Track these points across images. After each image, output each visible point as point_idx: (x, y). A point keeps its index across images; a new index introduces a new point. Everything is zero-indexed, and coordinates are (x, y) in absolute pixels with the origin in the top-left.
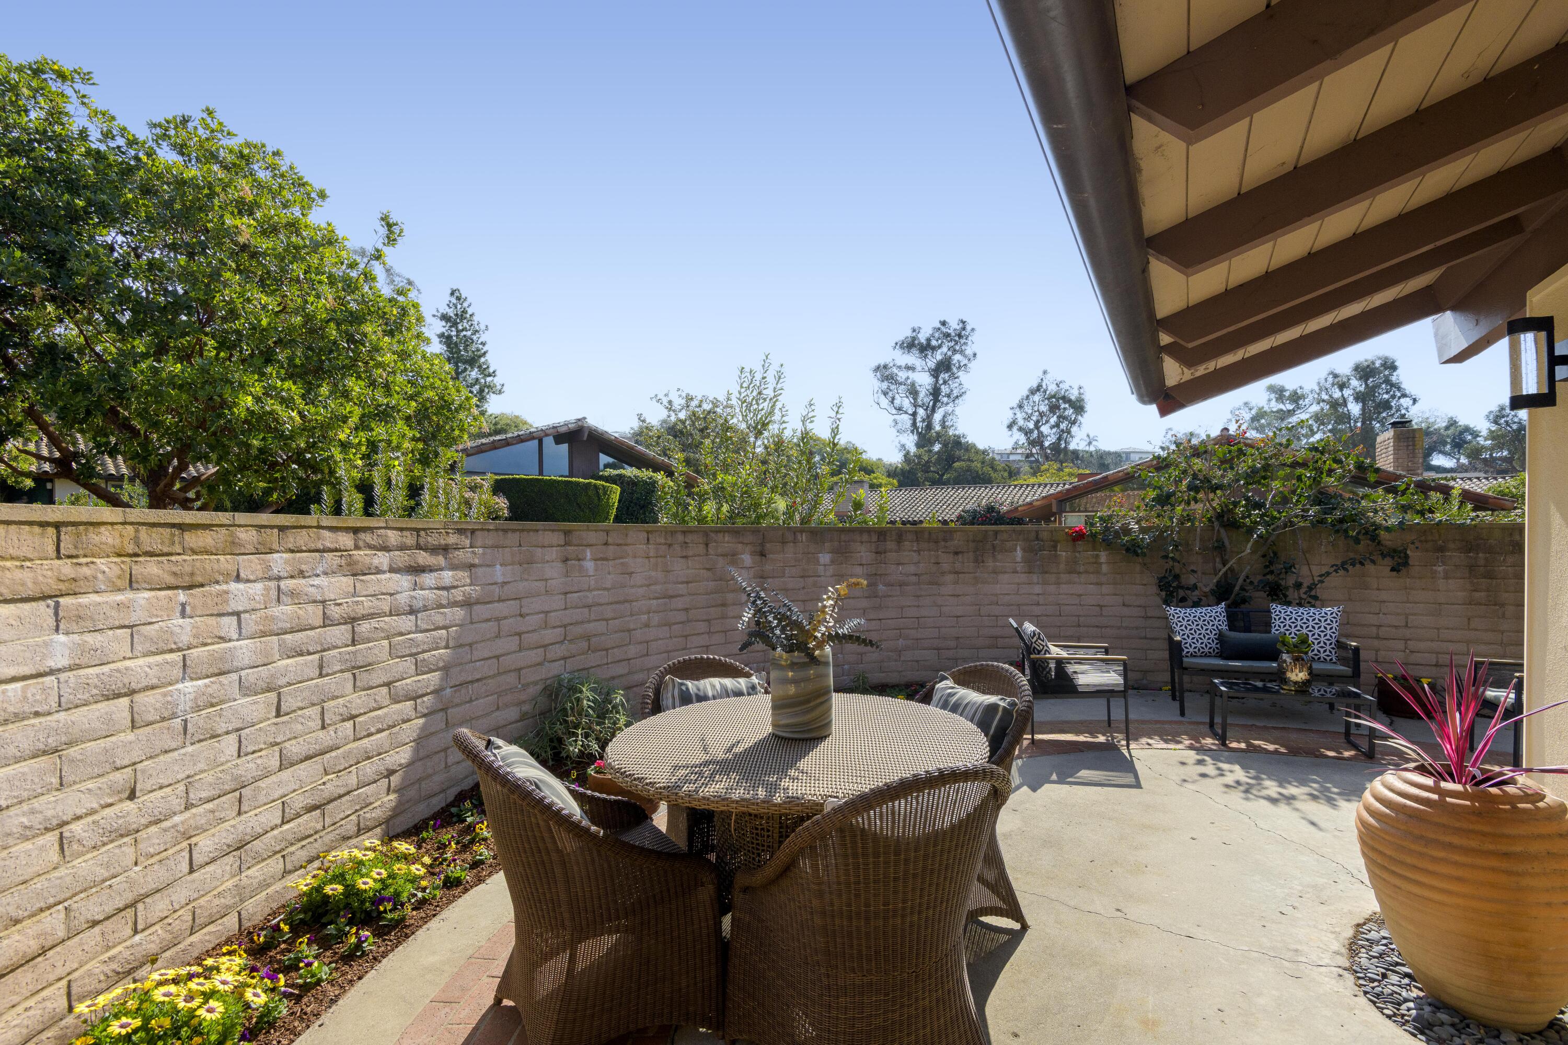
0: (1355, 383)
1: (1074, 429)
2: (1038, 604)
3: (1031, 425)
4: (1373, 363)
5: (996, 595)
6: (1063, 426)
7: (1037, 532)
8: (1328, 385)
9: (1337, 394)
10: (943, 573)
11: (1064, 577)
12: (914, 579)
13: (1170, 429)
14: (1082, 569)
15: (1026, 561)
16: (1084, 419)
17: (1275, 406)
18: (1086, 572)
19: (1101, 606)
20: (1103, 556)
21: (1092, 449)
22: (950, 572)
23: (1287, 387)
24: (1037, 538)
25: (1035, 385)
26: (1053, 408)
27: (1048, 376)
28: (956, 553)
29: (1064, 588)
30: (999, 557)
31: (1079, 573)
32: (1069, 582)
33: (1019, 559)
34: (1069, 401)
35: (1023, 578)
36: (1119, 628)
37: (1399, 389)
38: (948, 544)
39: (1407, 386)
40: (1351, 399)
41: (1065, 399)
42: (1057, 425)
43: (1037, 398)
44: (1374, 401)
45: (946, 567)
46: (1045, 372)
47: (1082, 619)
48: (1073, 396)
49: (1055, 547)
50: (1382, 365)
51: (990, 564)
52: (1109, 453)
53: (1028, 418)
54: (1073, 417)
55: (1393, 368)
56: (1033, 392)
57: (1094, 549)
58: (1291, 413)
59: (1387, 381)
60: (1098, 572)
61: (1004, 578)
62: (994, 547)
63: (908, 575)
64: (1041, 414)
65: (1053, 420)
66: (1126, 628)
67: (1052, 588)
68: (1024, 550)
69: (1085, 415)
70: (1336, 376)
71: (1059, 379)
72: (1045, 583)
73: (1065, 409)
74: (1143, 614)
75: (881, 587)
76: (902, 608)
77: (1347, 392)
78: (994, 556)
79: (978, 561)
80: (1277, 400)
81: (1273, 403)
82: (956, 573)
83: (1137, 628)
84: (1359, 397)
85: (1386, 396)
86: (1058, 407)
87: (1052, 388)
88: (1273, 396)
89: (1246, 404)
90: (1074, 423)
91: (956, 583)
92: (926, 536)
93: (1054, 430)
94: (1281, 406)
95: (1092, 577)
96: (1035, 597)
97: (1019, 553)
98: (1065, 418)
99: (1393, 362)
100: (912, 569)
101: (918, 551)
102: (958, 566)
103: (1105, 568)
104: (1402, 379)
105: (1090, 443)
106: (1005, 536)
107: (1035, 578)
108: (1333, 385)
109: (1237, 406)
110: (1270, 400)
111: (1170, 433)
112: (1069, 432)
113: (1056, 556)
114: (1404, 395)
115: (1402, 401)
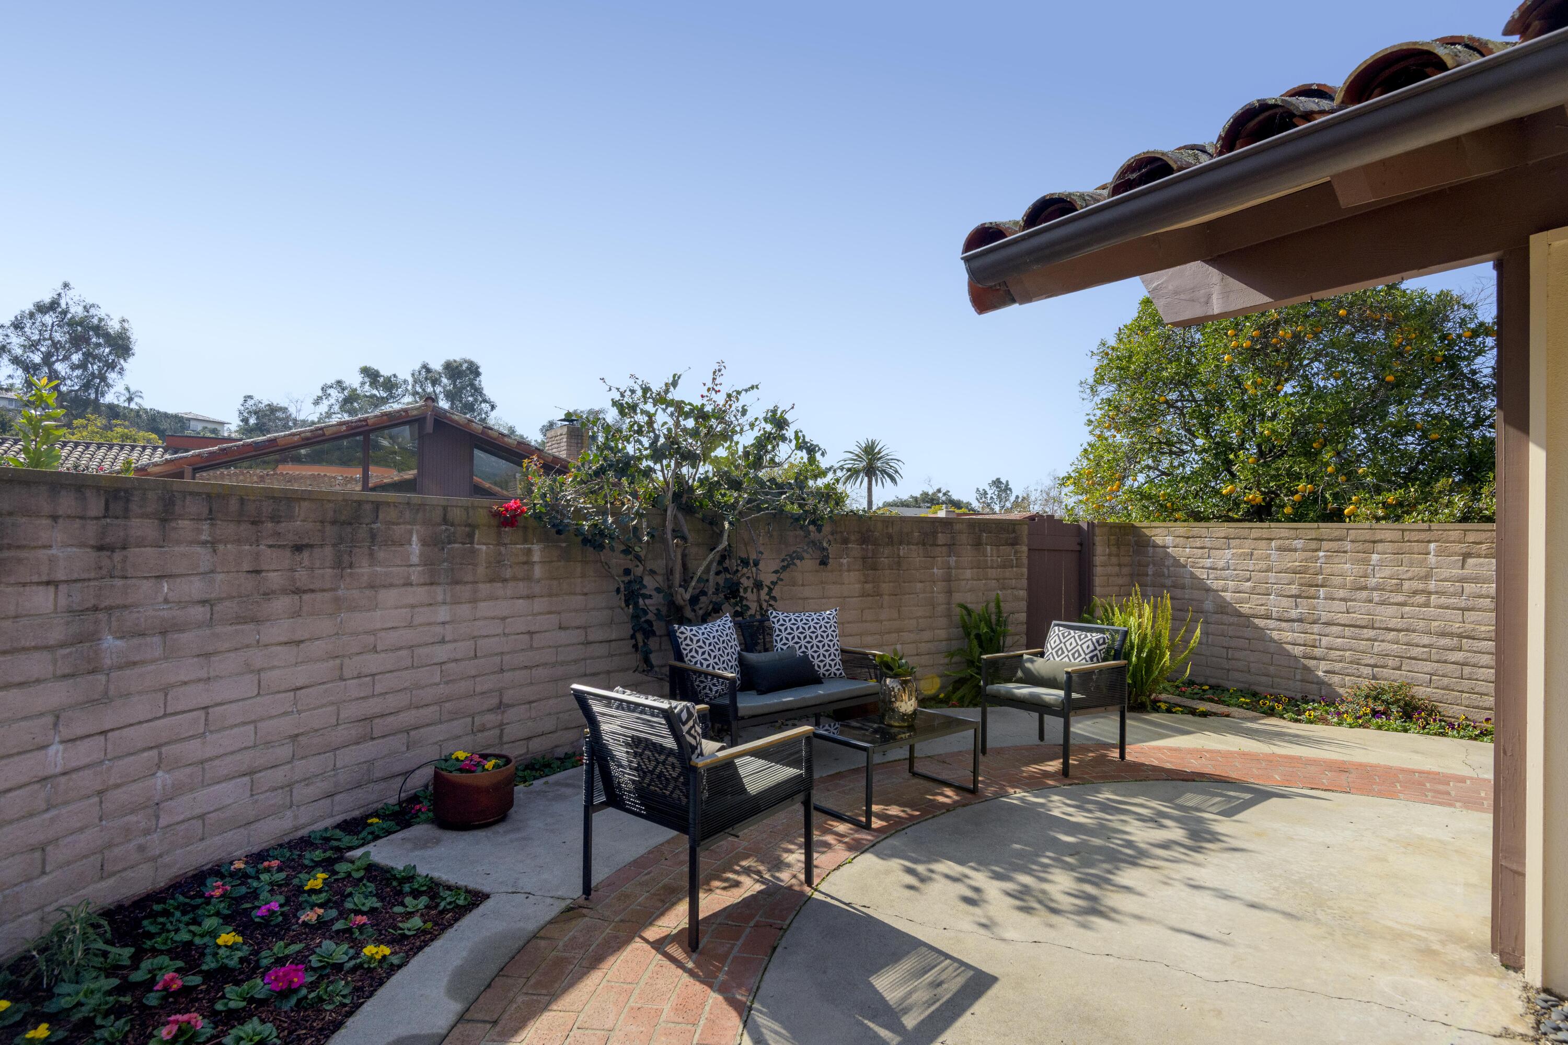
0: (445, 380)
1: (112, 376)
2: (443, 641)
3: (37, 358)
4: (461, 365)
5: (373, 632)
6: (94, 368)
7: (445, 508)
8: (422, 378)
9: (430, 389)
10: (268, 595)
11: (484, 588)
12: (199, 612)
13: (251, 397)
14: (508, 573)
15: (427, 562)
16: (129, 365)
17: (368, 390)
18: (515, 578)
19: (531, 633)
20: (537, 552)
21: (133, 406)
22: (284, 592)
23: (382, 373)
24: (445, 521)
25: (47, 299)
26: (77, 341)
27: (71, 293)
28: (298, 548)
29: (484, 608)
30: (381, 555)
31: (505, 580)
32: (492, 598)
33: (415, 559)
34: (107, 336)
35: (420, 594)
36: (553, 665)
37: (481, 394)
38: (283, 527)
39: (488, 392)
40: (442, 396)
41: (98, 329)
42: (83, 366)
43: (49, 319)
44: (461, 401)
45: (275, 579)
46: (66, 285)
47: (506, 658)
48: (114, 326)
49: (471, 536)
50: (468, 368)
51: (364, 570)
52: (166, 415)
53: (33, 346)
54: (111, 358)
55: (478, 374)
56: (42, 309)
57: (525, 541)
58: (384, 401)
59: (472, 385)
60: (528, 578)
61: (389, 596)
62: (373, 536)
63: (183, 604)
64: (56, 345)
65: (76, 358)
66: (563, 663)
67: (464, 610)
68: (424, 543)
69: (130, 360)
70: (428, 371)
71: (90, 301)
72: (456, 602)
73: (98, 345)
74: (582, 639)
75: (109, 642)
76: (165, 690)
77: (438, 389)
78: (371, 555)
79: (341, 564)
80: (371, 385)
81: (367, 387)
82: (298, 591)
83: (576, 661)
84: (449, 396)
85: (470, 399)
86: (87, 341)
87: (76, 311)
88: (367, 380)
89: (339, 383)
90: (112, 366)
91: (297, 614)
92: (234, 505)
93: (78, 372)
94: (375, 392)
95: (522, 587)
96: (439, 629)
97: (415, 547)
98: (99, 358)
99: (478, 367)
100: (195, 588)
101: (212, 544)
102: (302, 576)
103: (538, 571)
104: (483, 384)
105: (130, 400)
106: (393, 514)
107: (439, 592)
108: (426, 379)
109: (329, 383)
110: (363, 384)
111: (250, 402)
112: (103, 379)
113: (473, 552)
114: (485, 401)
115: (483, 405)
